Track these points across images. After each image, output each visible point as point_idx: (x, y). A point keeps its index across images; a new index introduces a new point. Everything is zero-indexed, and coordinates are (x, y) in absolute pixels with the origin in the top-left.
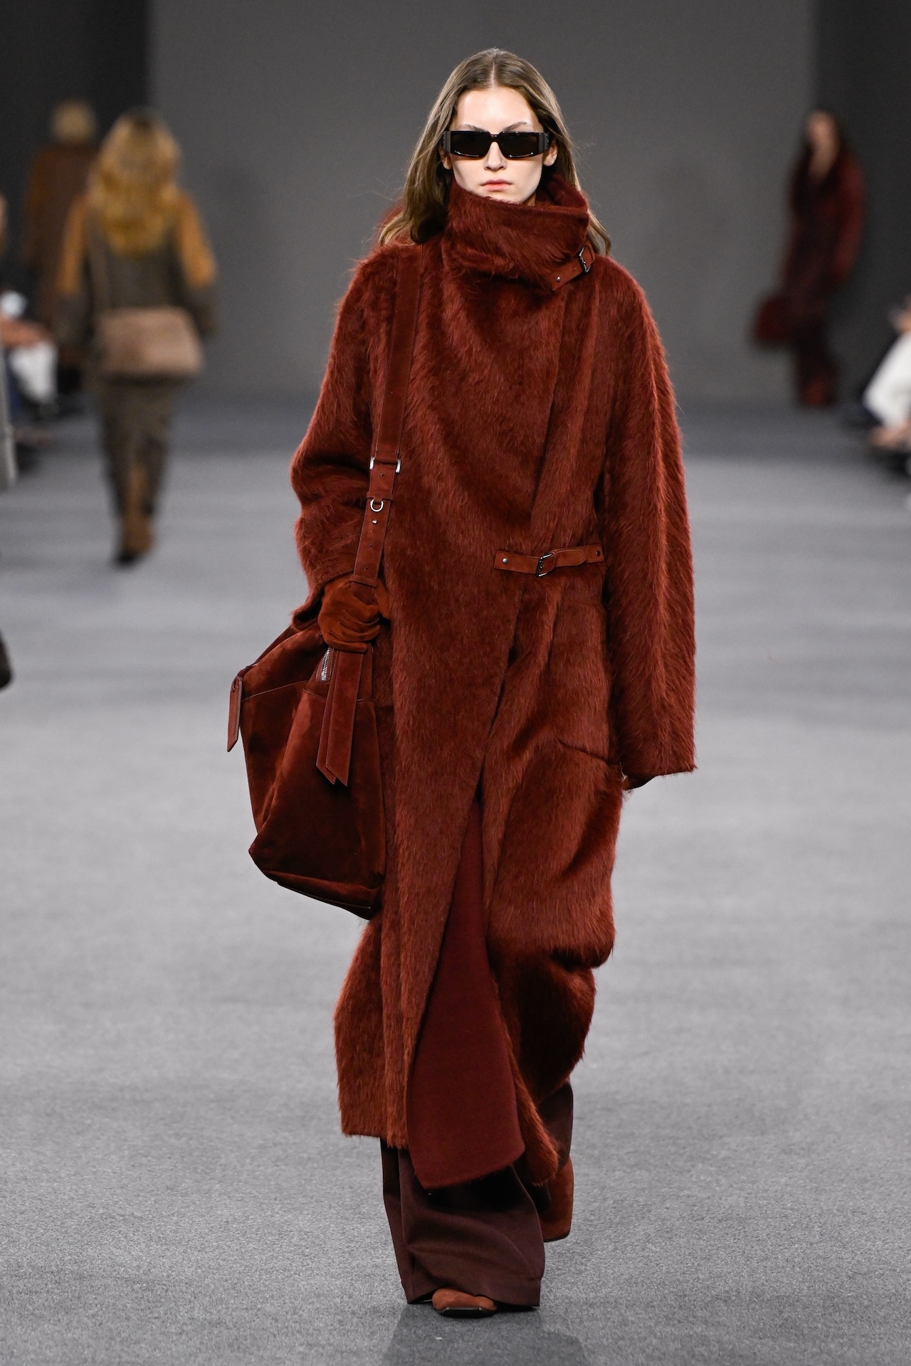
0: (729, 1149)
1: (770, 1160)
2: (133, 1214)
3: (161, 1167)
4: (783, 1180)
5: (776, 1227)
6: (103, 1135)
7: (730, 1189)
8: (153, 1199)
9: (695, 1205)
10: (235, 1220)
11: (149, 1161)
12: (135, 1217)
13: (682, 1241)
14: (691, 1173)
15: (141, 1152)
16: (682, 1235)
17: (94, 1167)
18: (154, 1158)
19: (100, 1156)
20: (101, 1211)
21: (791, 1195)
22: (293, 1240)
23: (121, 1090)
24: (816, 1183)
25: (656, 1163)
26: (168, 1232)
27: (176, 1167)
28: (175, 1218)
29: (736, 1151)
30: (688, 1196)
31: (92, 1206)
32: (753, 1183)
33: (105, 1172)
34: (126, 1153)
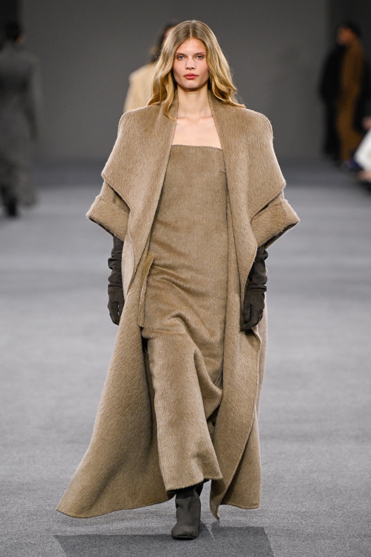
0: (306, 508)
1: (325, 513)
2: (30, 542)
3: (42, 520)
4: (331, 522)
5: (329, 543)
6: (15, 506)
7: (307, 526)
8: (39, 535)
9: (291, 534)
10: (78, 544)
11: (37, 517)
12: (31, 544)
13: (286, 551)
14: (289, 519)
15: (33, 513)
16: (286, 548)
17: (11, 521)
18: (39, 516)
19: (14, 516)
20: (15, 541)
21: (335, 529)
22: (105, 553)
23: (22, 485)
24: (347, 523)
25: (272, 515)
26: (47, 550)
27: (49, 520)
28: (50, 544)
29: (309, 508)
30: (288, 530)
31: (11, 539)
32: (318, 523)
33: (16, 523)
34: (26, 514)
